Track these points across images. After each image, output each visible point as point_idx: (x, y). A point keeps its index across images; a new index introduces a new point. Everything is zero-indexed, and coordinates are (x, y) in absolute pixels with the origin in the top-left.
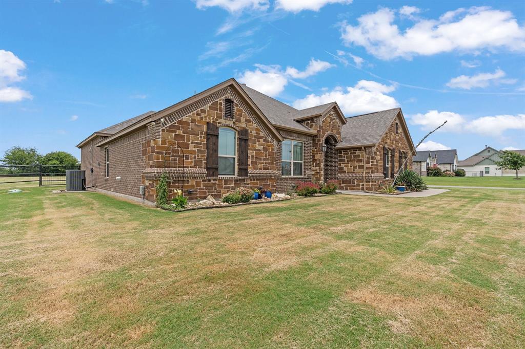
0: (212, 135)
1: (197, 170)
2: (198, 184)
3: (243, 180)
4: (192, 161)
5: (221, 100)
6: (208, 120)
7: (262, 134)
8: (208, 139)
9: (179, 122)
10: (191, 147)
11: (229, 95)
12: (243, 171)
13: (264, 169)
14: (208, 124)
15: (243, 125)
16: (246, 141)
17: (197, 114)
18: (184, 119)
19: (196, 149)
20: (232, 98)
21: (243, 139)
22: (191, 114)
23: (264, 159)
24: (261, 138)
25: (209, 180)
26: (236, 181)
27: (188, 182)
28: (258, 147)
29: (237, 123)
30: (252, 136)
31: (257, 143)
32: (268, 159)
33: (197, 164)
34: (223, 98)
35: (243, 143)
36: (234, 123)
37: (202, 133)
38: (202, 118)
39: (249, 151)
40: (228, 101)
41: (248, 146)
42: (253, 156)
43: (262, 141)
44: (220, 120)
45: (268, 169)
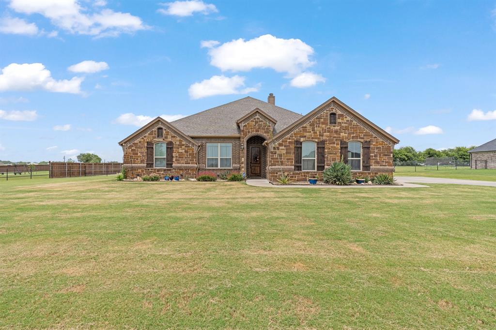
0: (150, 147)
1: (142, 165)
2: (142, 171)
3: (170, 170)
4: (139, 160)
5: (155, 129)
6: (147, 141)
7: (183, 143)
8: (147, 149)
9: (133, 144)
10: (139, 154)
11: (160, 126)
12: (169, 165)
13: (186, 163)
14: (147, 142)
15: (170, 140)
16: (172, 148)
17: (142, 139)
18: (136, 142)
19: (141, 155)
20: (162, 126)
21: (170, 147)
22: (139, 139)
23: (185, 158)
24: (183, 145)
25: (149, 170)
26: (165, 170)
27: (138, 170)
28: (180, 151)
29: (166, 140)
30: (176, 145)
31: (180, 148)
32: (189, 158)
33: (142, 162)
34: (156, 128)
35: (169, 150)
36: (163, 140)
37: (144, 147)
38: (144, 140)
39: (174, 154)
40: (160, 129)
41: (173, 151)
42: (176, 157)
43: (183, 147)
44: (154, 140)
45: (189, 163)
